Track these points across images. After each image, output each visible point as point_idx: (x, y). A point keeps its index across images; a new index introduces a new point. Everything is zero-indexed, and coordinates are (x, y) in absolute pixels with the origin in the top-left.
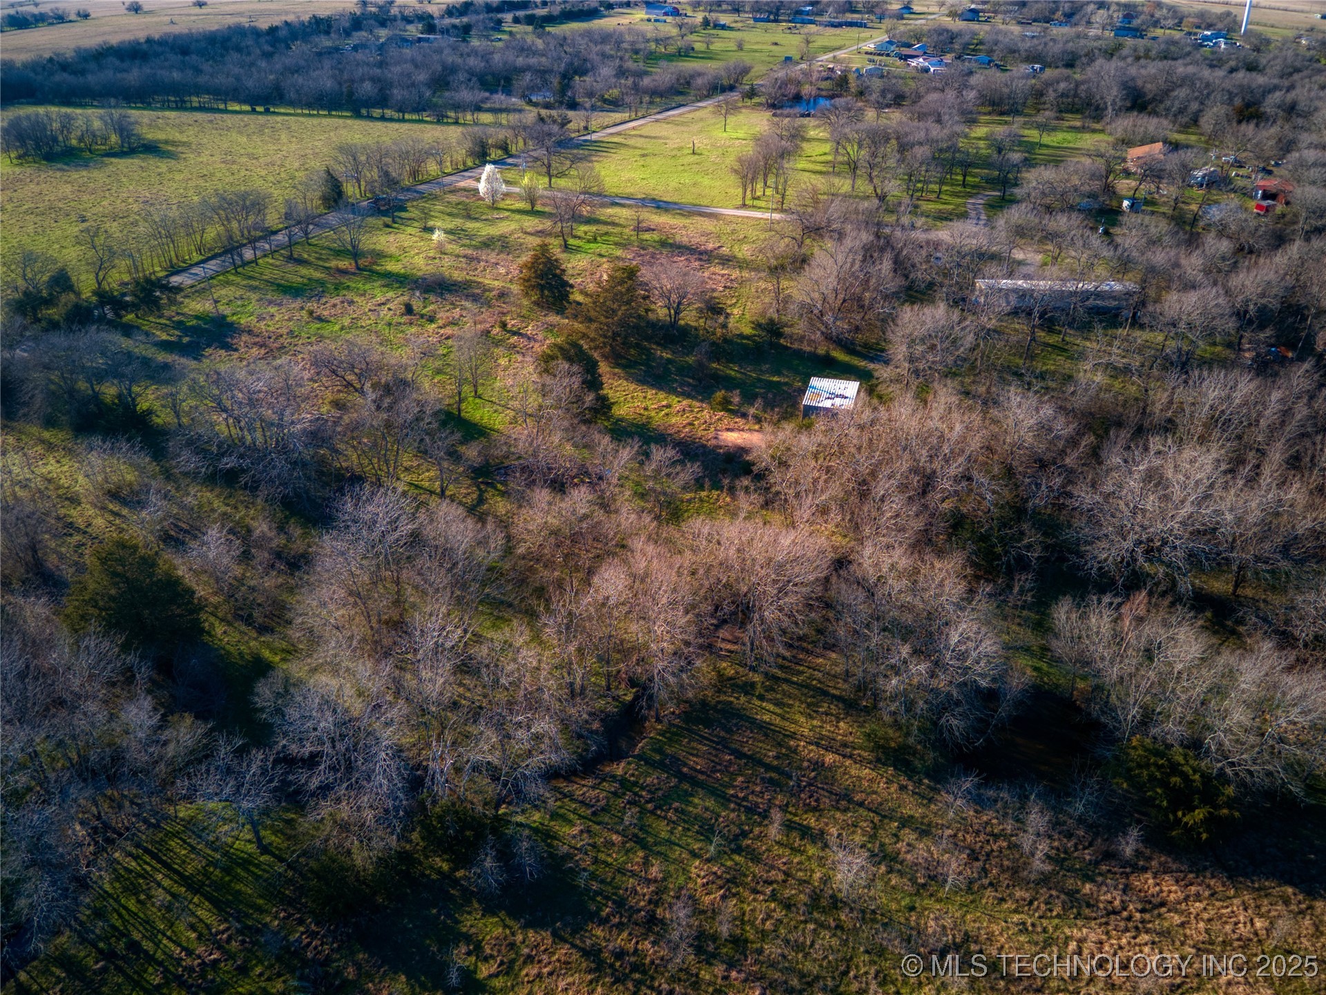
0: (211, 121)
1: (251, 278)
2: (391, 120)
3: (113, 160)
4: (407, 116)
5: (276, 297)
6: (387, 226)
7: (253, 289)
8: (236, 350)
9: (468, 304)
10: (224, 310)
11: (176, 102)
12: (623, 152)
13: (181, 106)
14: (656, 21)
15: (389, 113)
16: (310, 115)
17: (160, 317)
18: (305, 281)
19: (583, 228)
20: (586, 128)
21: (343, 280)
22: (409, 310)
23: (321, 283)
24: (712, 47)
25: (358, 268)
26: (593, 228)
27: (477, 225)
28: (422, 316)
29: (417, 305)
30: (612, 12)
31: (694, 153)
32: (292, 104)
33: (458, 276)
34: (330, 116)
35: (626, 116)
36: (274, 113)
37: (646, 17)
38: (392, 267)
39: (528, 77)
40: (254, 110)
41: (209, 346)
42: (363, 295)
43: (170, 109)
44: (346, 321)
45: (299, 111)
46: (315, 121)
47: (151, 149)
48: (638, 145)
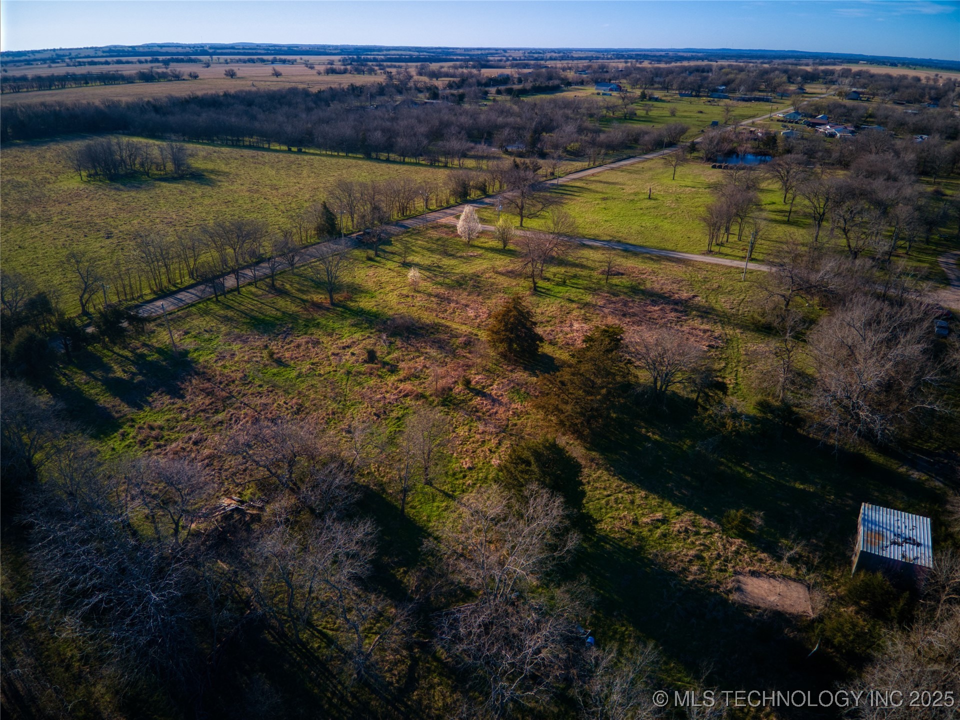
0: (253, 157)
1: (228, 307)
2: (394, 162)
3: (163, 184)
4: (407, 160)
5: (245, 332)
6: (370, 259)
7: (226, 319)
8: (182, 397)
9: (433, 352)
10: (188, 344)
11: (232, 141)
12: (588, 196)
13: (236, 144)
14: (604, 94)
15: (393, 156)
16: (332, 156)
17: (125, 348)
18: (279, 314)
19: (553, 269)
20: (552, 174)
21: (316, 316)
22: (372, 357)
23: (294, 318)
24: (650, 113)
25: (333, 304)
26: (562, 270)
27: (453, 262)
28: (385, 364)
29: (381, 350)
30: (570, 88)
31: (650, 198)
32: (319, 146)
33: (428, 318)
34: (347, 157)
35: (585, 164)
36: (305, 153)
37: (596, 92)
38: (365, 303)
39: (506, 131)
40: (290, 150)
41: (156, 389)
42: (330, 335)
43: (227, 145)
44: (305, 367)
45: (324, 152)
46: (334, 160)
47: (198, 177)
48: (598, 189)
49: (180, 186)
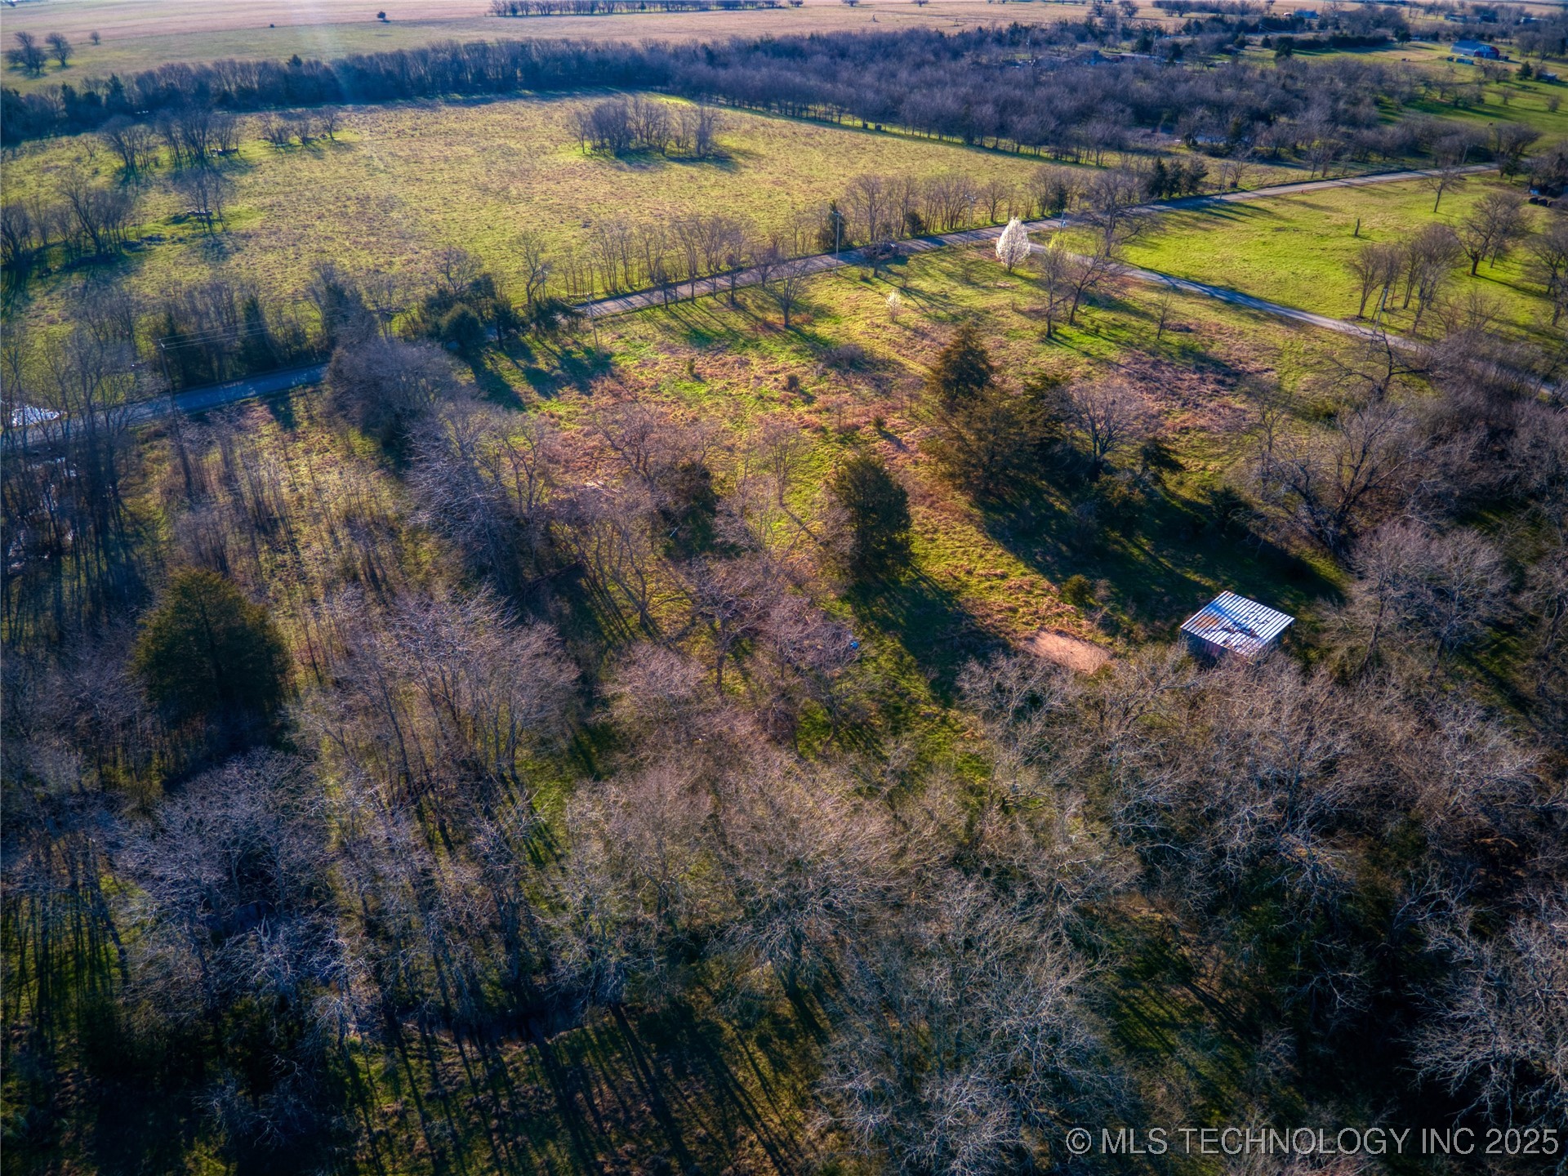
0: (809, 135)
1: (675, 317)
3: (676, 166)
4: (1023, 149)
5: (678, 342)
6: (865, 279)
7: (667, 329)
8: (589, 394)
9: (865, 390)
10: (618, 347)
11: (793, 108)
12: (1258, 223)
13: (796, 115)
14: (1460, 61)
16: (919, 139)
17: (556, 342)
18: (724, 330)
19: (1099, 314)
20: (1234, 185)
21: (761, 336)
22: (793, 382)
23: (735, 335)
24: (1511, 102)
25: (787, 326)
26: (1110, 316)
27: (969, 292)
28: (802, 392)
29: (808, 379)
30: (1406, 44)
31: (1356, 235)
32: (905, 124)
33: (882, 350)
34: (940, 141)
35: (1306, 174)
36: (885, 132)
37: (1450, 54)
38: (824, 330)
40: (865, 126)
41: (568, 384)
42: (764, 358)
43: (786, 116)
44: (719, 385)
45: (917, 133)
46: (915, 145)
47: (723, 160)
48: (1287, 215)
49: (693, 170)
